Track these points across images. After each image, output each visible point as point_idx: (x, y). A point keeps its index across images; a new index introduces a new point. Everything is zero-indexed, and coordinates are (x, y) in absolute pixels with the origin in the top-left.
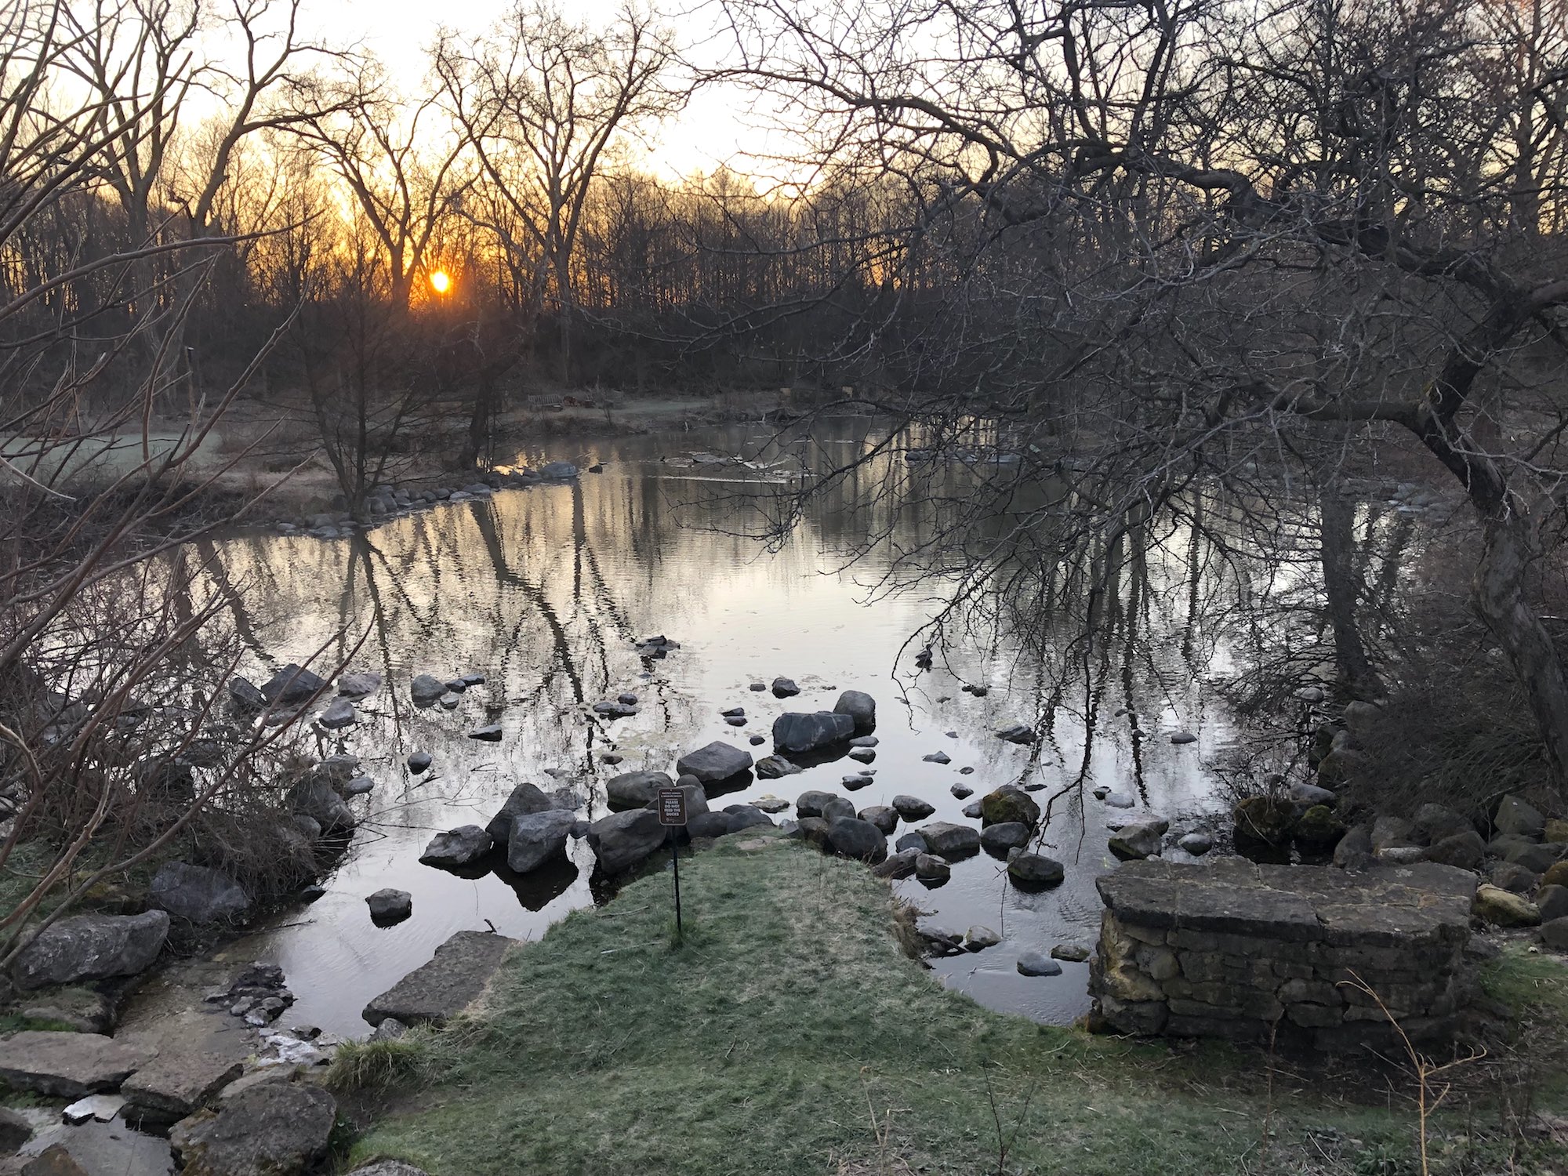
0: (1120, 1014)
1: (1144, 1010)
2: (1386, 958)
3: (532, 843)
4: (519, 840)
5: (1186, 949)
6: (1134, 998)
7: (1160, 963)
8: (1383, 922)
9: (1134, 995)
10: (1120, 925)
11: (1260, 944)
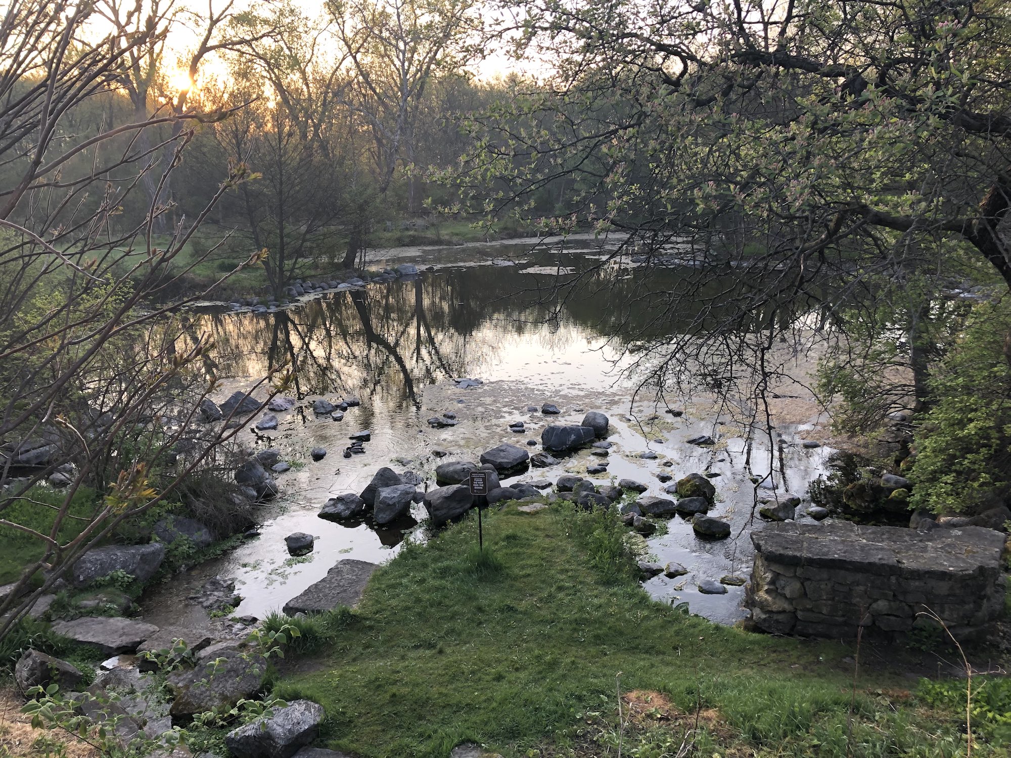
0: (765, 620)
1: (780, 617)
2: (943, 588)
3: (389, 505)
4: (381, 503)
5: (808, 579)
6: (774, 610)
7: (791, 588)
8: (942, 564)
9: (775, 608)
10: (766, 563)
11: (859, 576)
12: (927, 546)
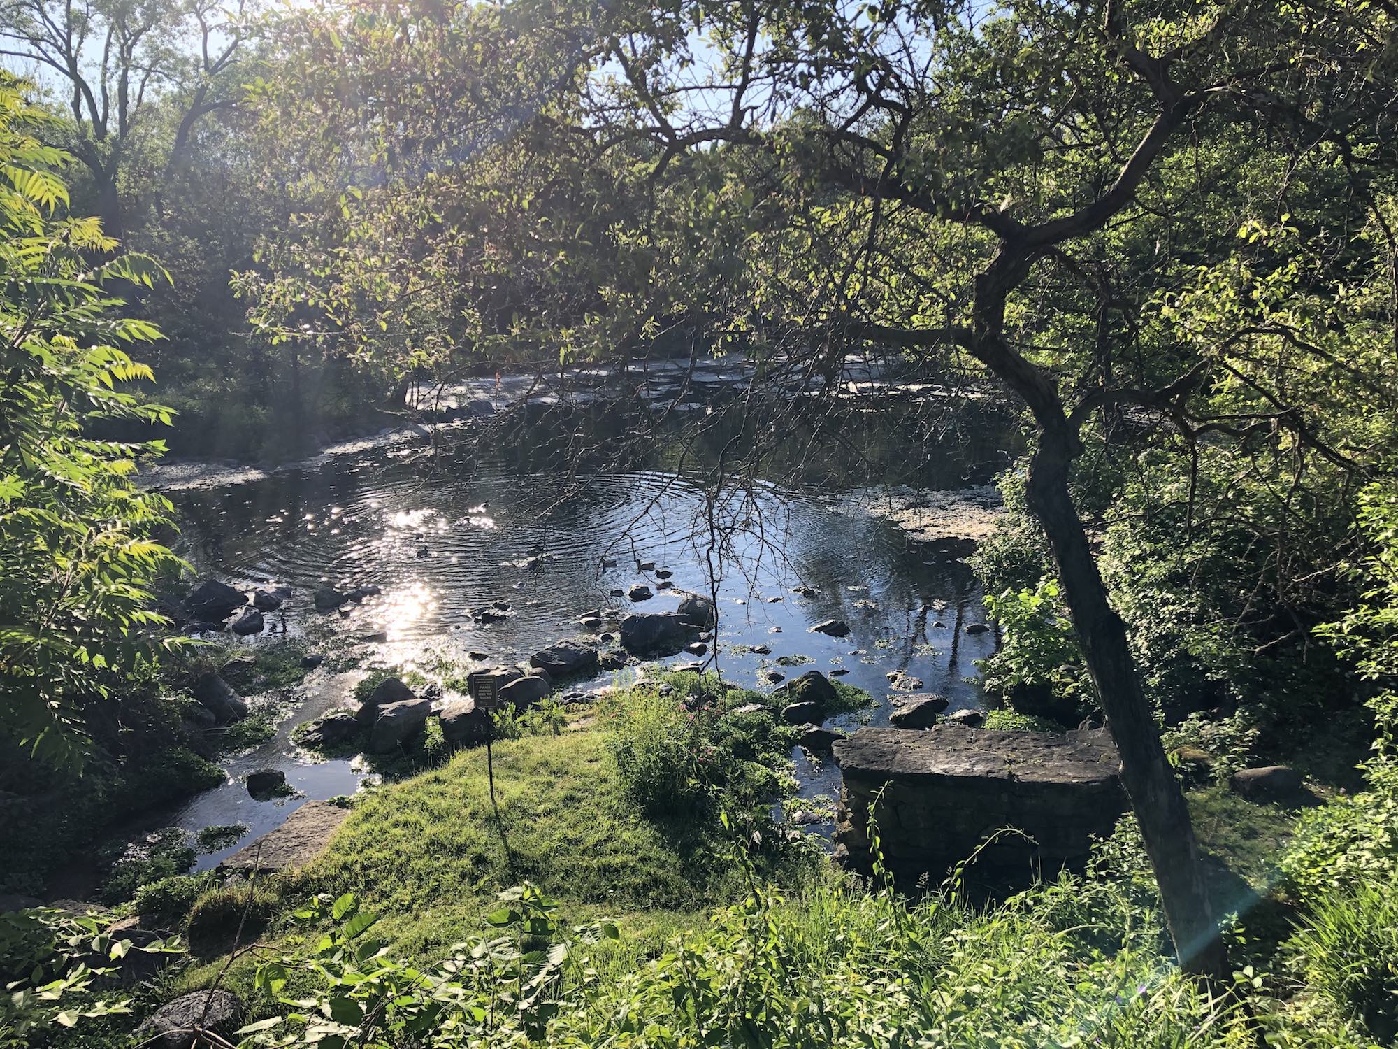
0: (849, 858)
2: (1065, 806)
3: (391, 727)
4: (380, 724)
5: (902, 802)
8: (1064, 775)
11: (962, 796)
12: (1052, 753)
